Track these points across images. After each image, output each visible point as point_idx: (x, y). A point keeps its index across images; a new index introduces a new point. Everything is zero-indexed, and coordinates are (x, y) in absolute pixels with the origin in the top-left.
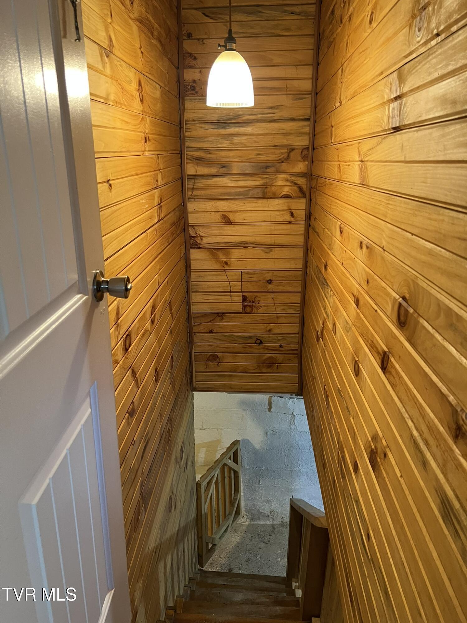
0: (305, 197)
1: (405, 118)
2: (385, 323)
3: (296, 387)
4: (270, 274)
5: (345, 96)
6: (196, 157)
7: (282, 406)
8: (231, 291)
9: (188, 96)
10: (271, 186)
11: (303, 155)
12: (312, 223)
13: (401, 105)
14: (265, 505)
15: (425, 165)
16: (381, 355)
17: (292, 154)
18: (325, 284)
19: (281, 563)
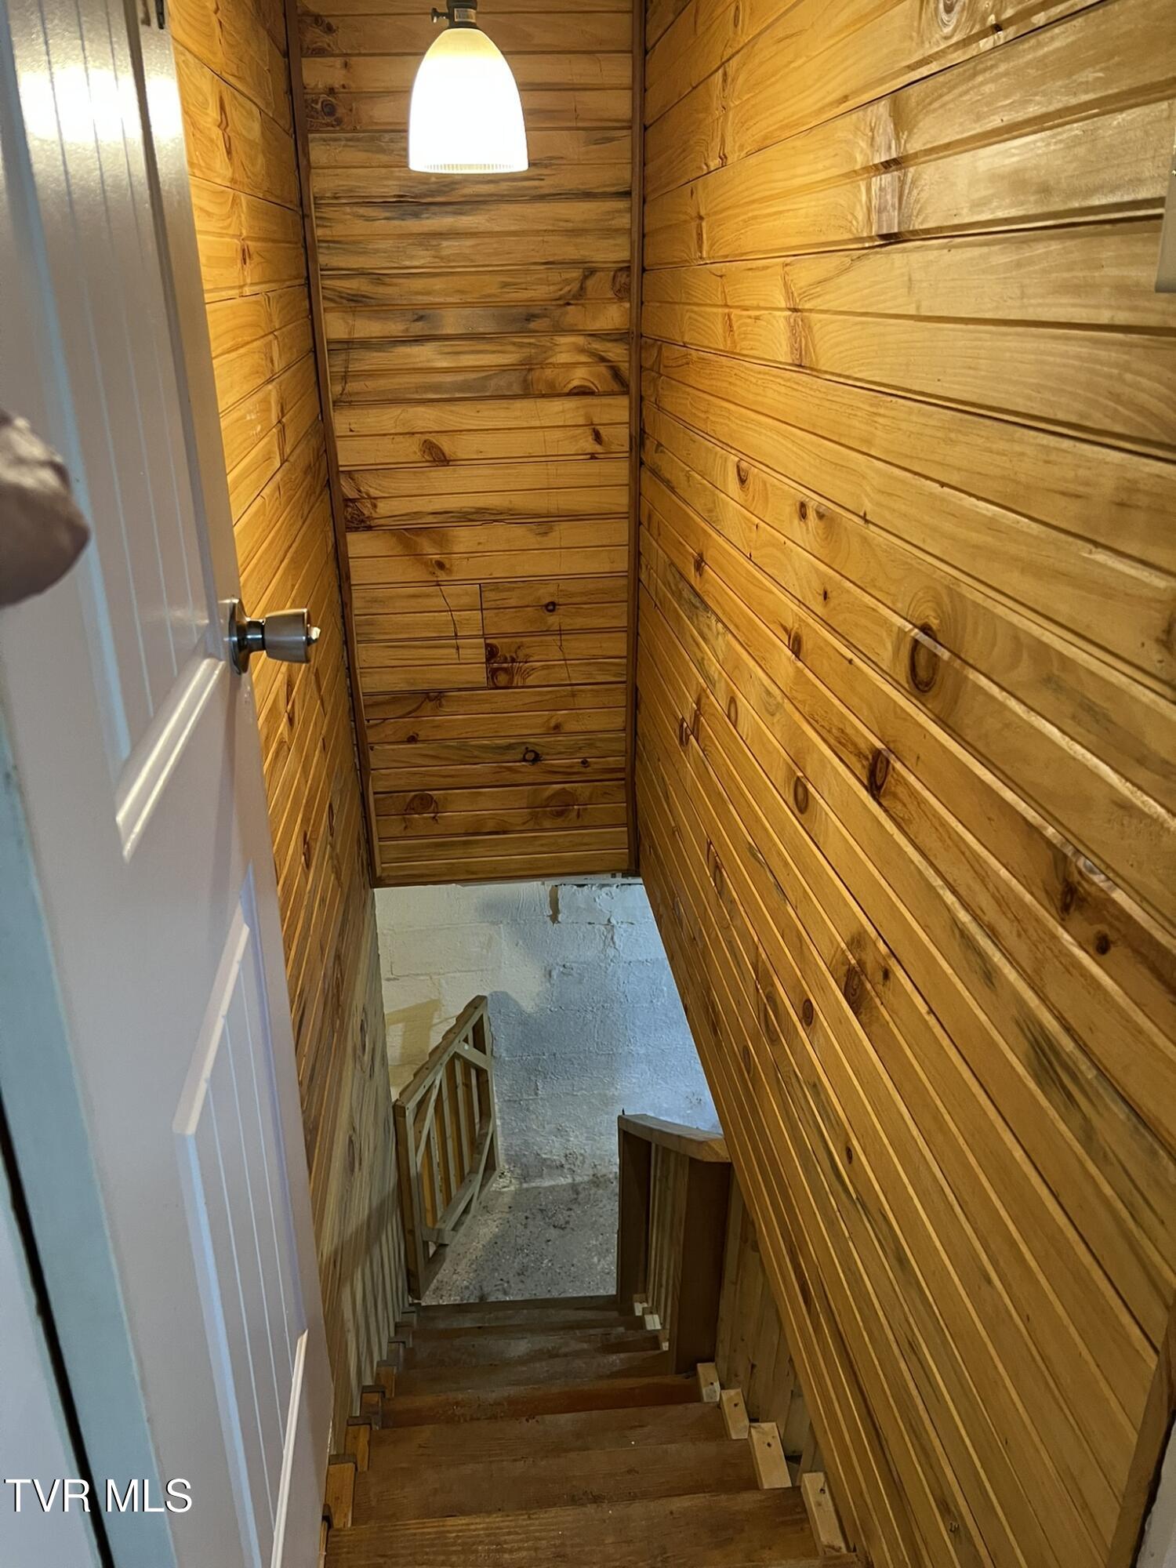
0: (626, 393)
1: (915, 214)
2: (878, 686)
3: (623, 856)
4: (552, 588)
5: (738, 145)
6: (349, 294)
7: (582, 906)
8: (456, 635)
9: (318, 131)
10: (543, 365)
11: (618, 286)
12: (650, 455)
13: (902, 182)
14: (553, 1141)
15: (971, 327)
16: (867, 759)
17: (590, 283)
18: (699, 604)
19: (599, 1268)
